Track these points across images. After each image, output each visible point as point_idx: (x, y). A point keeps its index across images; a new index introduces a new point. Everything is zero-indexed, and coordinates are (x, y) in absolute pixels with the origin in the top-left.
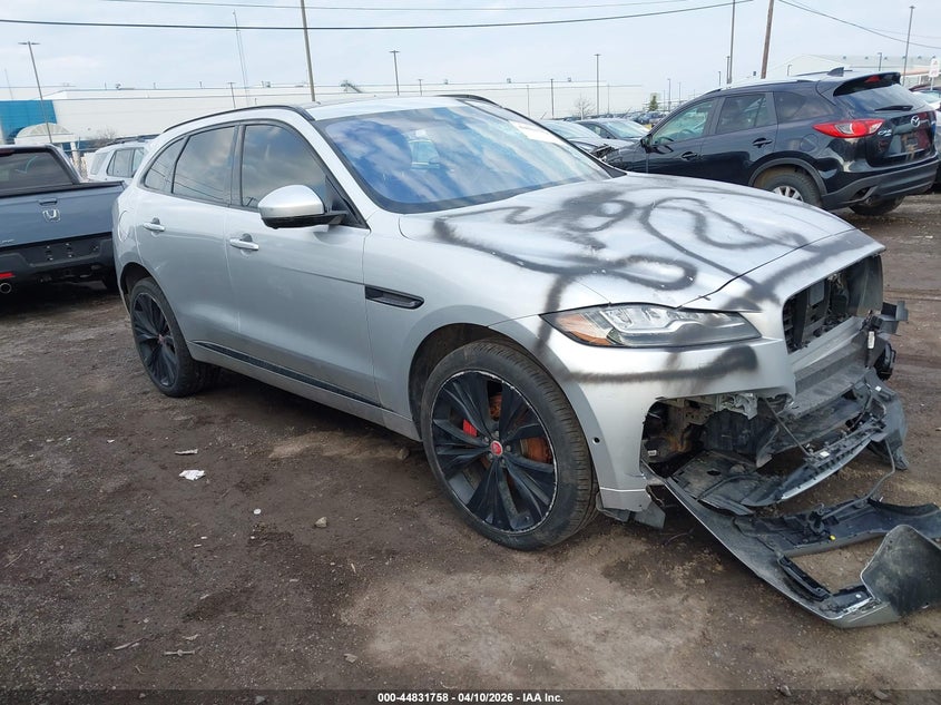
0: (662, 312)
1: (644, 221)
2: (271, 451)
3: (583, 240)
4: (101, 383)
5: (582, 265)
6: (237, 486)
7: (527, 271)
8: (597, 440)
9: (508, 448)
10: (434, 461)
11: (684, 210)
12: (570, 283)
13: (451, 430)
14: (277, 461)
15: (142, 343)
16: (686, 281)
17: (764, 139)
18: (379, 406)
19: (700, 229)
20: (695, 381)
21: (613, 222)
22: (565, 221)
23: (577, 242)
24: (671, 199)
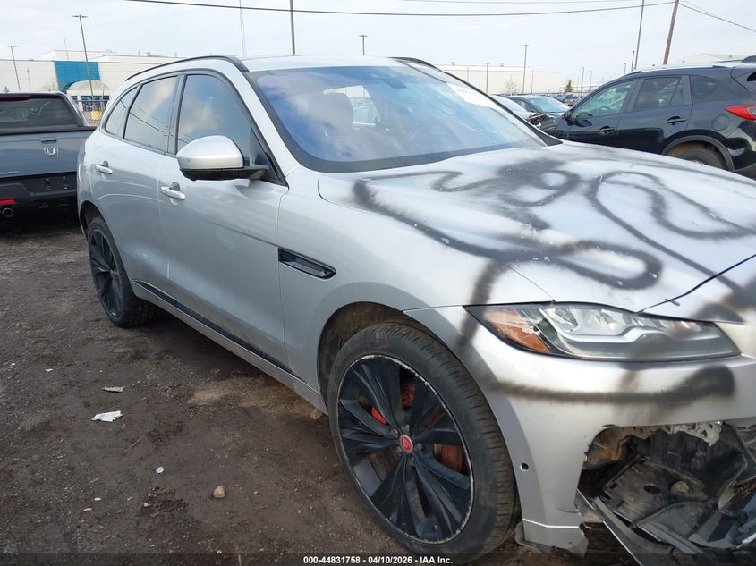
0: (618, 316)
1: (592, 195)
2: (192, 396)
3: (520, 216)
4: (64, 307)
5: (520, 247)
6: (150, 435)
7: (453, 252)
8: (525, 466)
9: (420, 446)
10: (338, 443)
11: (637, 187)
12: (504, 271)
13: (359, 414)
14: (194, 407)
15: (97, 275)
16: (648, 278)
17: (678, 118)
18: (290, 372)
19: (658, 210)
20: (654, 408)
21: (556, 196)
22: (500, 191)
23: (515, 218)
24: (619, 173)
